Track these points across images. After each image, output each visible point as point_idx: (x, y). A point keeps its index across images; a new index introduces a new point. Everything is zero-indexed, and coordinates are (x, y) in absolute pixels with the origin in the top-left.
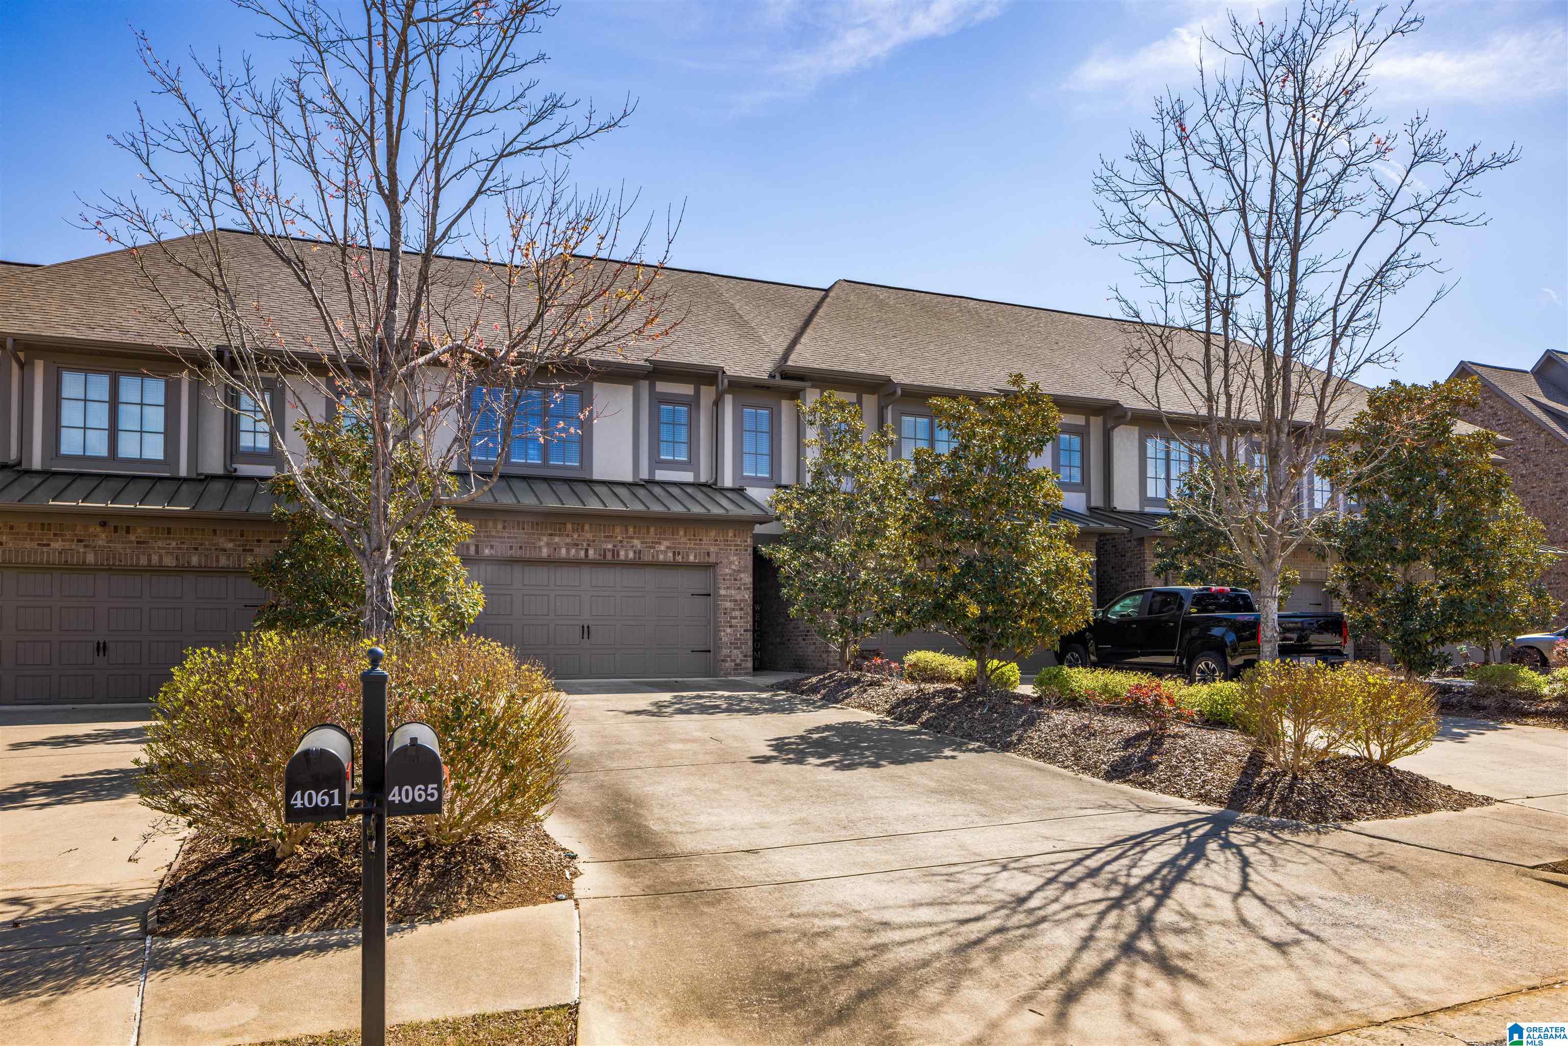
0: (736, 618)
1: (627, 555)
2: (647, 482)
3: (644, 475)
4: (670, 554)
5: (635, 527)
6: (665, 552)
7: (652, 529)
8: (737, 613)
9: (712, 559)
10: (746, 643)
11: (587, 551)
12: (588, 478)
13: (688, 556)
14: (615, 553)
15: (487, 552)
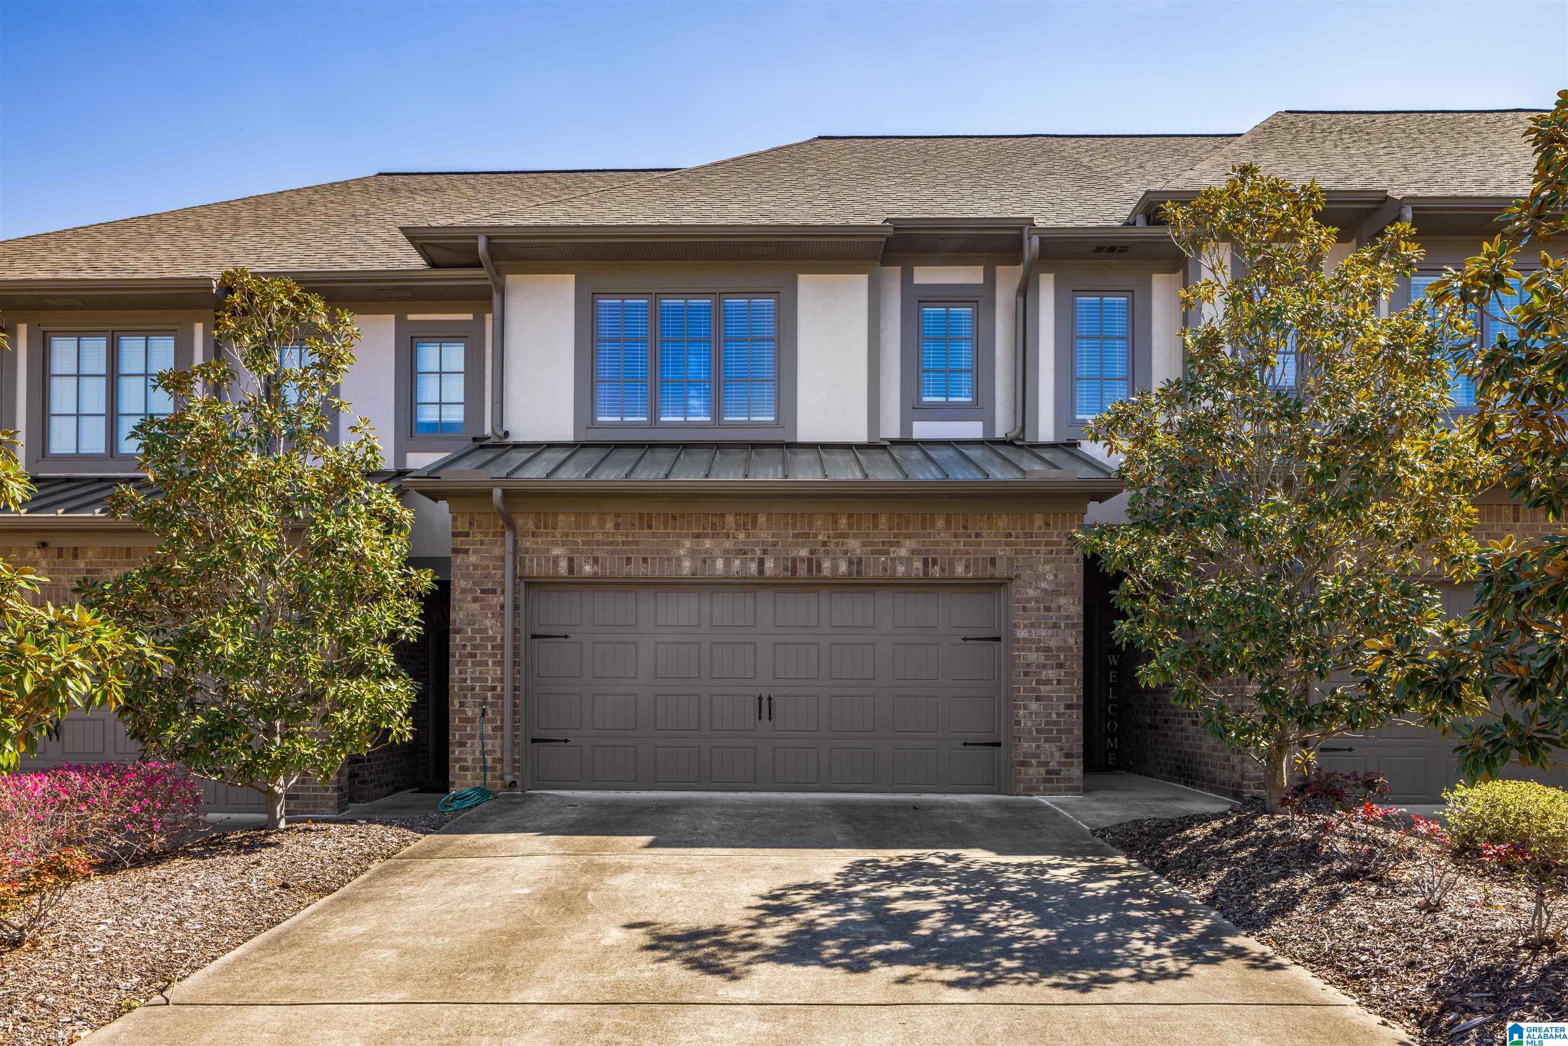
0: (1048, 682)
1: (835, 567)
2: (894, 442)
3: (891, 429)
4: (918, 564)
5: (851, 516)
6: (909, 560)
7: (883, 520)
8: (1052, 674)
9: (1001, 571)
10: (1071, 732)
11: (761, 562)
12: (787, 440)
13: (952, 565)
14: (813, 564)
15: (588, 568)
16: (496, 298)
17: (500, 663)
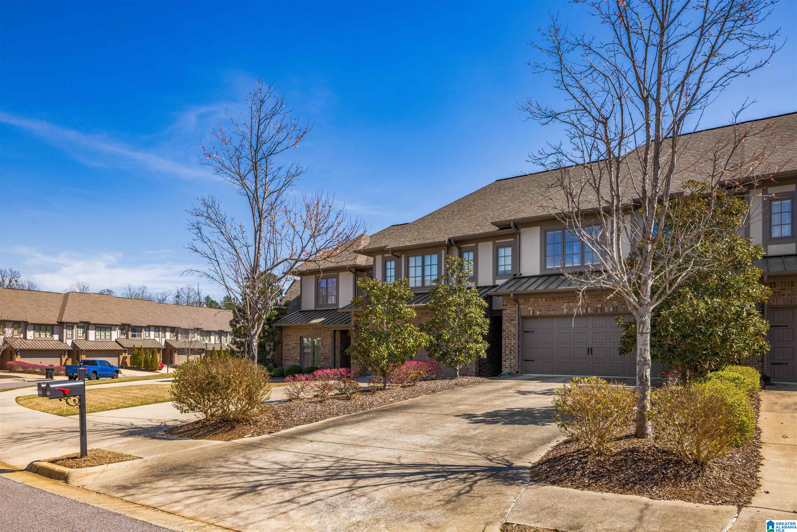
1: (609, 309)
11: (587, 309)
14: (602, 309)
15: (538, 313)
16: (518, 236)
17: (515, 339)
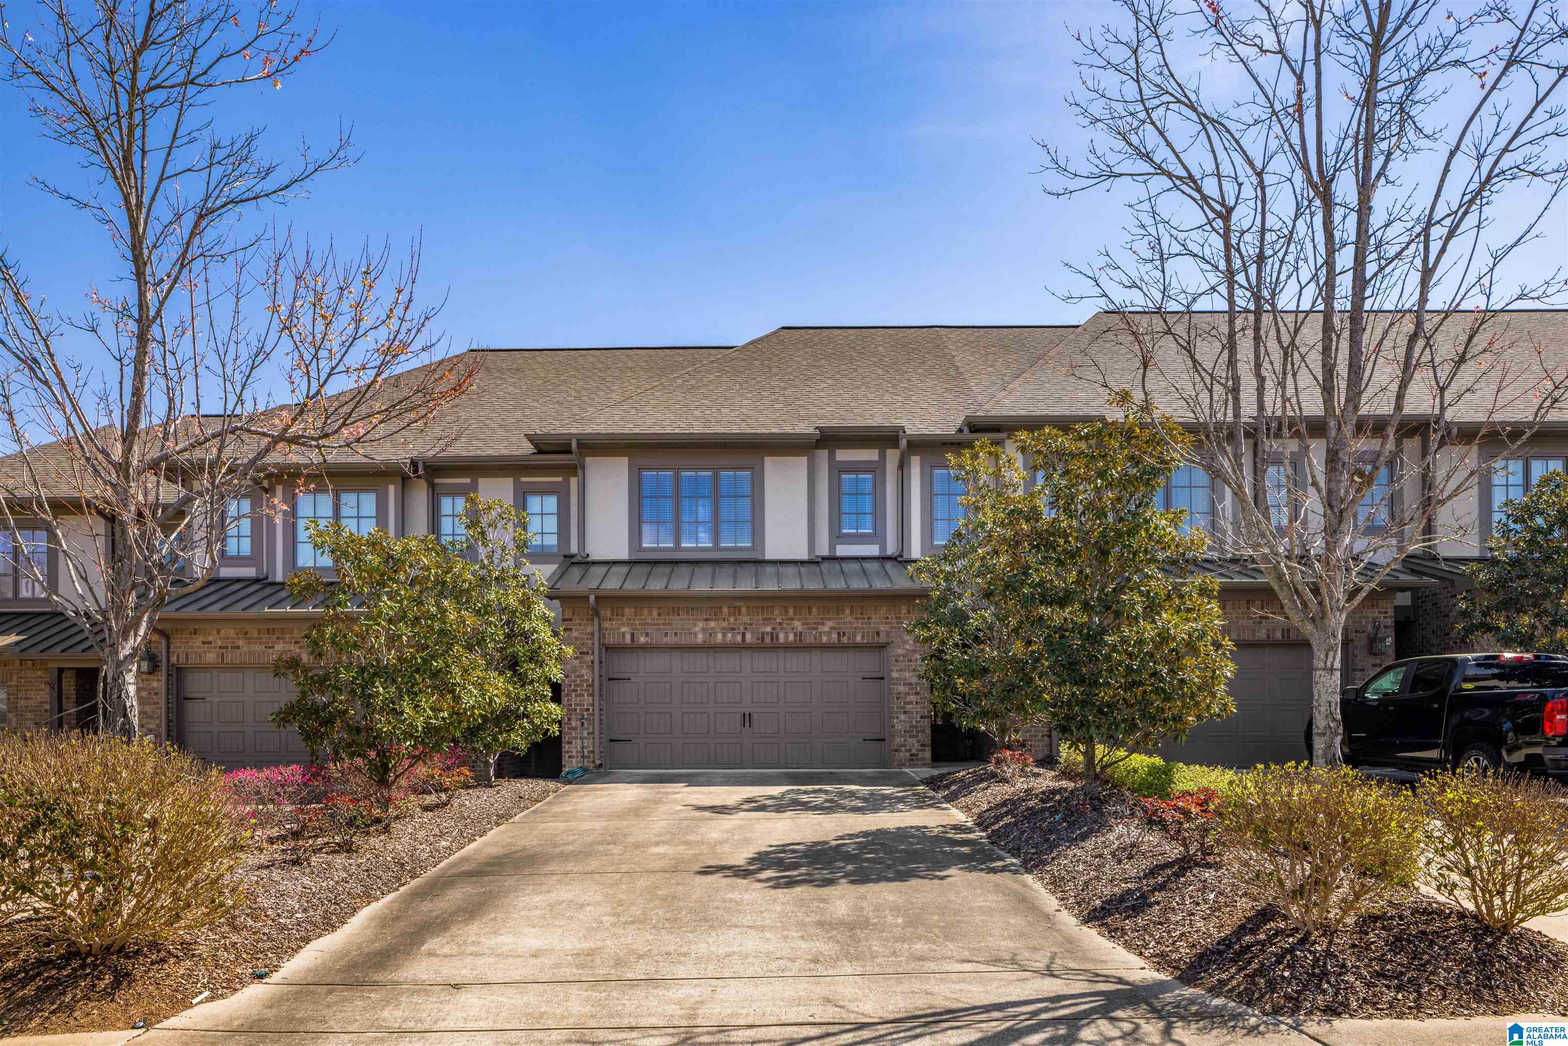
0: (911, 703)
1: (787, 637)
2: (824, 559)
3: (823, 550)
4: (835, 636)
5: (795, 608)
6: (829, 633)
7: (814, 610)
8: (913, 698)
9: (882, 639)
10: (924, 731)
11: (744, 635)
12: (760, 558)
13: (854, 636)
14: (774, 636)
15: (642, 640)
16: (580, 472)
17: (592, 695)
